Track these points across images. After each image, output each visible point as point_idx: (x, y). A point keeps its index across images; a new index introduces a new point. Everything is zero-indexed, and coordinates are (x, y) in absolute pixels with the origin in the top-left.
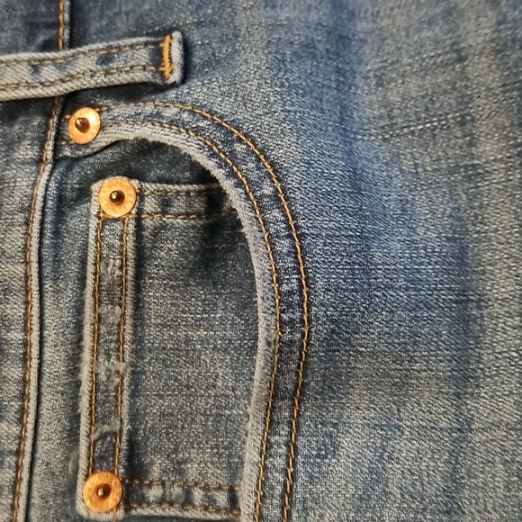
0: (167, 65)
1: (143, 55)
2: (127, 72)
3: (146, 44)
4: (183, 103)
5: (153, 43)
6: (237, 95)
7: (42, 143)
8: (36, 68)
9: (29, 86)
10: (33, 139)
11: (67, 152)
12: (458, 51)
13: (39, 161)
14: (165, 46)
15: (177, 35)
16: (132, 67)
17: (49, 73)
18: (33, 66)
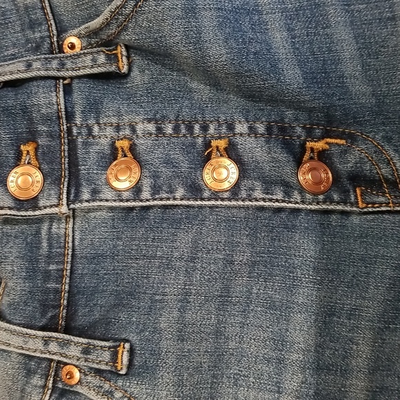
0: (120, 363)
1: (107, 356)
2: (97, 363)
3: (110, 348)
4: (126, 391)
5: (114, 347)
6: (154, 396)
7: (47, 377)
8: (46, 342)
9: (42, 353)
10: (42, 375)
11: (60, 386)
12: (279, 387)
13: (45, 386)
14: (120, 350)
15: (127, 345)
16: (100, 361)
17: (53, 347)
18: (45, 340)
